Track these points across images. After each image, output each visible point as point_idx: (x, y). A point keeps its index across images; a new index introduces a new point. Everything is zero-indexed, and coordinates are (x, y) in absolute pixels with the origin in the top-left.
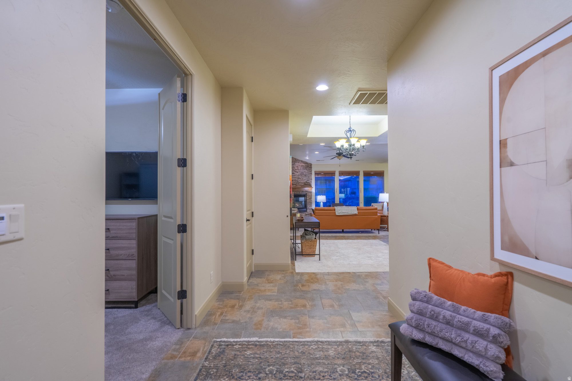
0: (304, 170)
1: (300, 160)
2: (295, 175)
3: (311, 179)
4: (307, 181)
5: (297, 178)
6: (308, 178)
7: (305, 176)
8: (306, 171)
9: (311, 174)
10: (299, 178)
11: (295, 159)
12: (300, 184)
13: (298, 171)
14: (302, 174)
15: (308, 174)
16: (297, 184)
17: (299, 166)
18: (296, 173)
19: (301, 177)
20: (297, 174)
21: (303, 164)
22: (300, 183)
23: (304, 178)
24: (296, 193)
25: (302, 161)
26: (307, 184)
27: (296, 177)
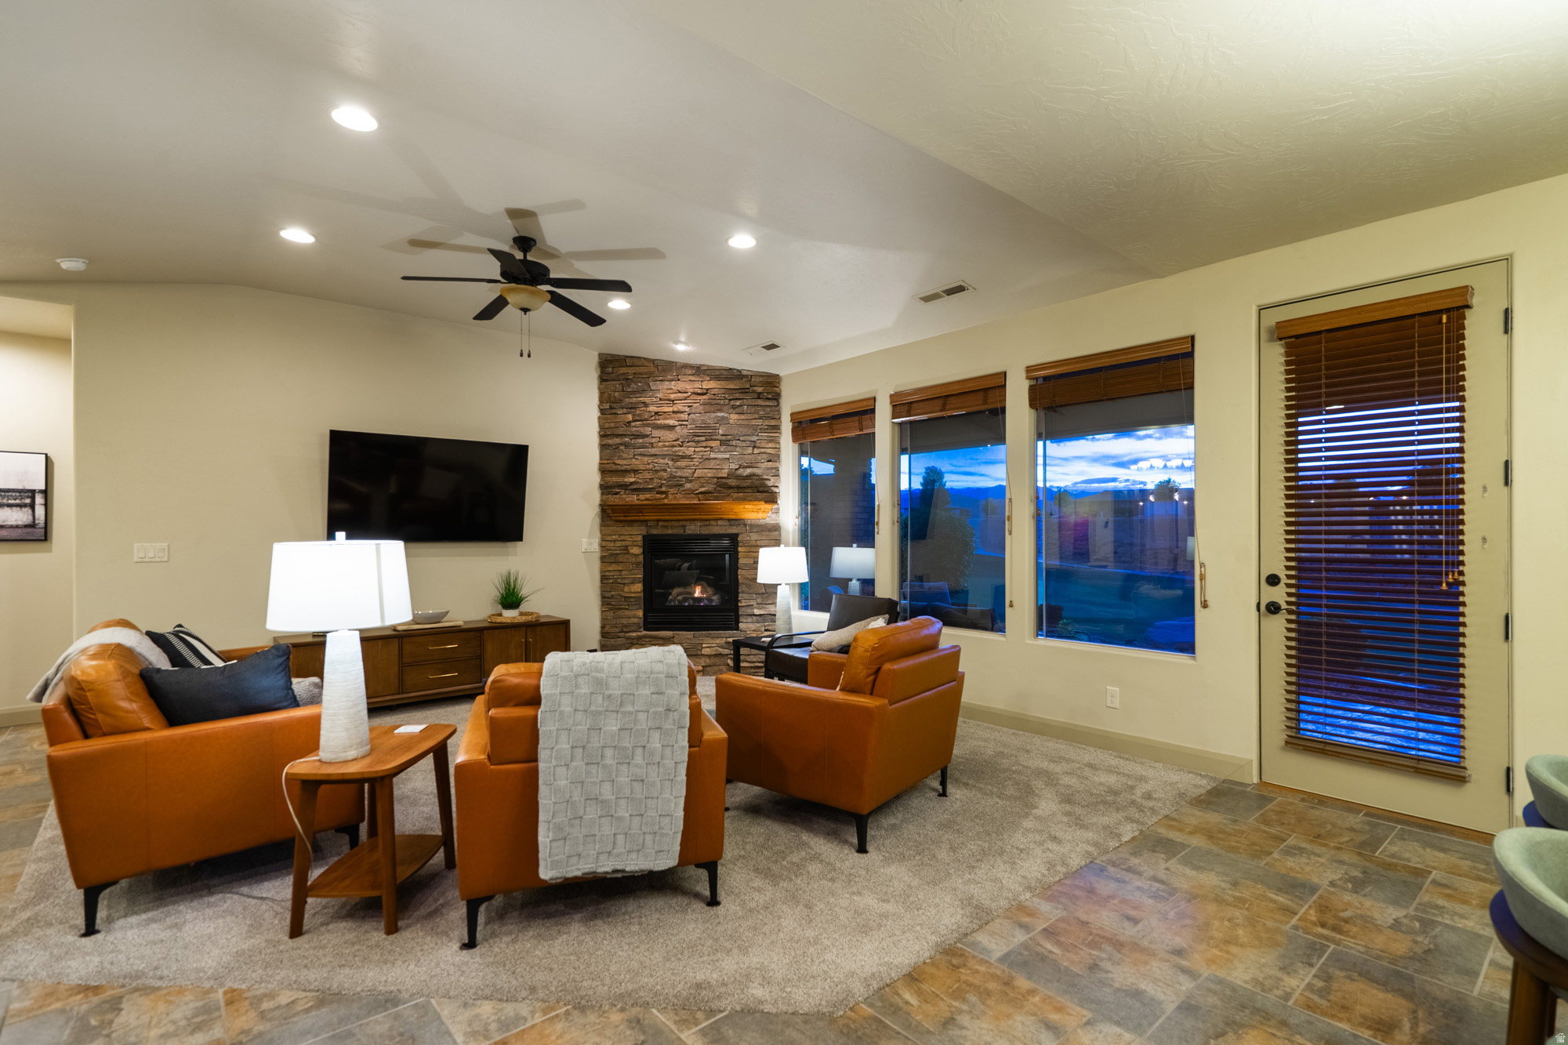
0: (720, 410)
1: (686, 366)
2: (653, 440)
3: (775, 458)
4: (741, 467)
5: (664, 456)
6: (750, 450)
7: (723, 443)
8: (734, 417)
9: (777, 428)
10: (684, 457)
11: (653, 361)
12: (688, 486)
13: (667, 422)
14: (703, 435)
15: (745, 431)
16: (664, 489)
17: (672, 396)
18: (656, 433)
19: (690, 451)
20: (669, 436)
21: (711, 384)
22: (690, 482)
23: (713, 455)
24: (655, 532)
25: (700, 371)
26: (733, 482)
27: (653, 451)
